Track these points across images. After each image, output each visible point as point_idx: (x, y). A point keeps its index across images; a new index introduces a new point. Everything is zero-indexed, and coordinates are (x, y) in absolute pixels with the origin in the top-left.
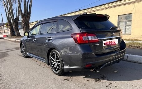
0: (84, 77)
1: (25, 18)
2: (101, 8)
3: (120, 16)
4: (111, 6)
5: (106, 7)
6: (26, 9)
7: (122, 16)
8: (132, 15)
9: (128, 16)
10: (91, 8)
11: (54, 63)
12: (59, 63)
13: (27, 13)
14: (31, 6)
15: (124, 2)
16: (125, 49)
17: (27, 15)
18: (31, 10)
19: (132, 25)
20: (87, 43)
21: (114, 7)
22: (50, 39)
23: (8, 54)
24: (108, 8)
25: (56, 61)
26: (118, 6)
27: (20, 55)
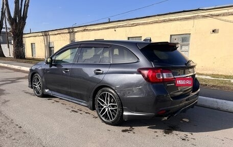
0: (148, 128)
1: (16, 26)
2: (146, 21)
3: (173, 37)
4: (160, 19)
5: (153, 20)
6: (17, 11)
7: (175, 37)
8: (189, 37)
9: (185, 38)
10: (130, 20)
11: (105, 107)
12: (113, 107)
13: (20, 18)
14: (28, 6)
15: (180, 17)
16: (199, 90)
17: (19, 21)
18: (26, 13)
19: (190, 52)
20: (161, 82)
21: (164, 21)
22: (100, 72)
23: (4, 90)
24: (157, 22)
25: (109, 105)
26: (171, 20)
27: (27, 93)
